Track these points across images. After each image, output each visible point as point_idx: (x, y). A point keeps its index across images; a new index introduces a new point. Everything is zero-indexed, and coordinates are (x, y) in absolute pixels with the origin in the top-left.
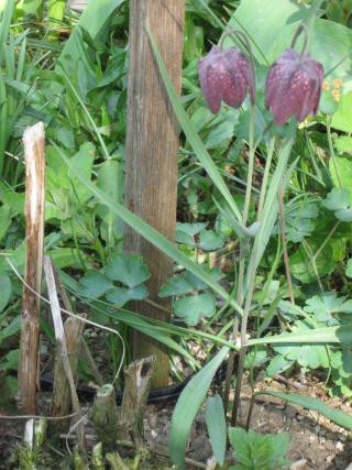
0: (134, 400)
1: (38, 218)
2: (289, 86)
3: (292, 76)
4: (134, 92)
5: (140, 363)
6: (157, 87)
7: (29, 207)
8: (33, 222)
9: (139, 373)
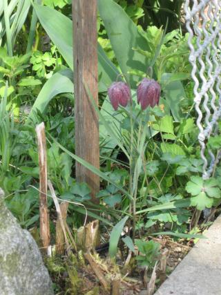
0: (91, 239)
1: (44, 163)
2: (147, 92)
3: (148, 87)
4: (78, 111)
5: (92, 223)
6: (88, 107)
7: (40, 159)
8: (42, 164)
9: (92, 227)
